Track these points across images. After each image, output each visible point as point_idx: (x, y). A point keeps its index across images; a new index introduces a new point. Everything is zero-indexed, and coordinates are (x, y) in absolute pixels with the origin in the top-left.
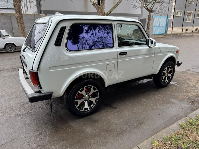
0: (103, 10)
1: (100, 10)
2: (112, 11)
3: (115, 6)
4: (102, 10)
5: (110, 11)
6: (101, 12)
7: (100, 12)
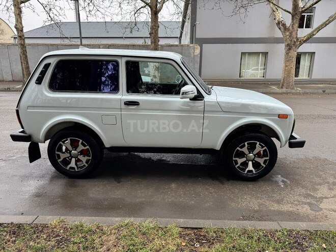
0: (294, 33)
1: (288, 33)
2: (314, 35)
3: (322, 25)
4: (291, 33)
5: (310, 34)
6: (290, 37)
7: (288, 37)
